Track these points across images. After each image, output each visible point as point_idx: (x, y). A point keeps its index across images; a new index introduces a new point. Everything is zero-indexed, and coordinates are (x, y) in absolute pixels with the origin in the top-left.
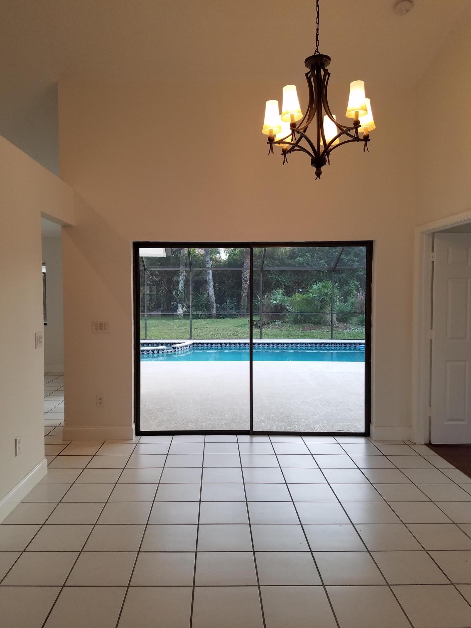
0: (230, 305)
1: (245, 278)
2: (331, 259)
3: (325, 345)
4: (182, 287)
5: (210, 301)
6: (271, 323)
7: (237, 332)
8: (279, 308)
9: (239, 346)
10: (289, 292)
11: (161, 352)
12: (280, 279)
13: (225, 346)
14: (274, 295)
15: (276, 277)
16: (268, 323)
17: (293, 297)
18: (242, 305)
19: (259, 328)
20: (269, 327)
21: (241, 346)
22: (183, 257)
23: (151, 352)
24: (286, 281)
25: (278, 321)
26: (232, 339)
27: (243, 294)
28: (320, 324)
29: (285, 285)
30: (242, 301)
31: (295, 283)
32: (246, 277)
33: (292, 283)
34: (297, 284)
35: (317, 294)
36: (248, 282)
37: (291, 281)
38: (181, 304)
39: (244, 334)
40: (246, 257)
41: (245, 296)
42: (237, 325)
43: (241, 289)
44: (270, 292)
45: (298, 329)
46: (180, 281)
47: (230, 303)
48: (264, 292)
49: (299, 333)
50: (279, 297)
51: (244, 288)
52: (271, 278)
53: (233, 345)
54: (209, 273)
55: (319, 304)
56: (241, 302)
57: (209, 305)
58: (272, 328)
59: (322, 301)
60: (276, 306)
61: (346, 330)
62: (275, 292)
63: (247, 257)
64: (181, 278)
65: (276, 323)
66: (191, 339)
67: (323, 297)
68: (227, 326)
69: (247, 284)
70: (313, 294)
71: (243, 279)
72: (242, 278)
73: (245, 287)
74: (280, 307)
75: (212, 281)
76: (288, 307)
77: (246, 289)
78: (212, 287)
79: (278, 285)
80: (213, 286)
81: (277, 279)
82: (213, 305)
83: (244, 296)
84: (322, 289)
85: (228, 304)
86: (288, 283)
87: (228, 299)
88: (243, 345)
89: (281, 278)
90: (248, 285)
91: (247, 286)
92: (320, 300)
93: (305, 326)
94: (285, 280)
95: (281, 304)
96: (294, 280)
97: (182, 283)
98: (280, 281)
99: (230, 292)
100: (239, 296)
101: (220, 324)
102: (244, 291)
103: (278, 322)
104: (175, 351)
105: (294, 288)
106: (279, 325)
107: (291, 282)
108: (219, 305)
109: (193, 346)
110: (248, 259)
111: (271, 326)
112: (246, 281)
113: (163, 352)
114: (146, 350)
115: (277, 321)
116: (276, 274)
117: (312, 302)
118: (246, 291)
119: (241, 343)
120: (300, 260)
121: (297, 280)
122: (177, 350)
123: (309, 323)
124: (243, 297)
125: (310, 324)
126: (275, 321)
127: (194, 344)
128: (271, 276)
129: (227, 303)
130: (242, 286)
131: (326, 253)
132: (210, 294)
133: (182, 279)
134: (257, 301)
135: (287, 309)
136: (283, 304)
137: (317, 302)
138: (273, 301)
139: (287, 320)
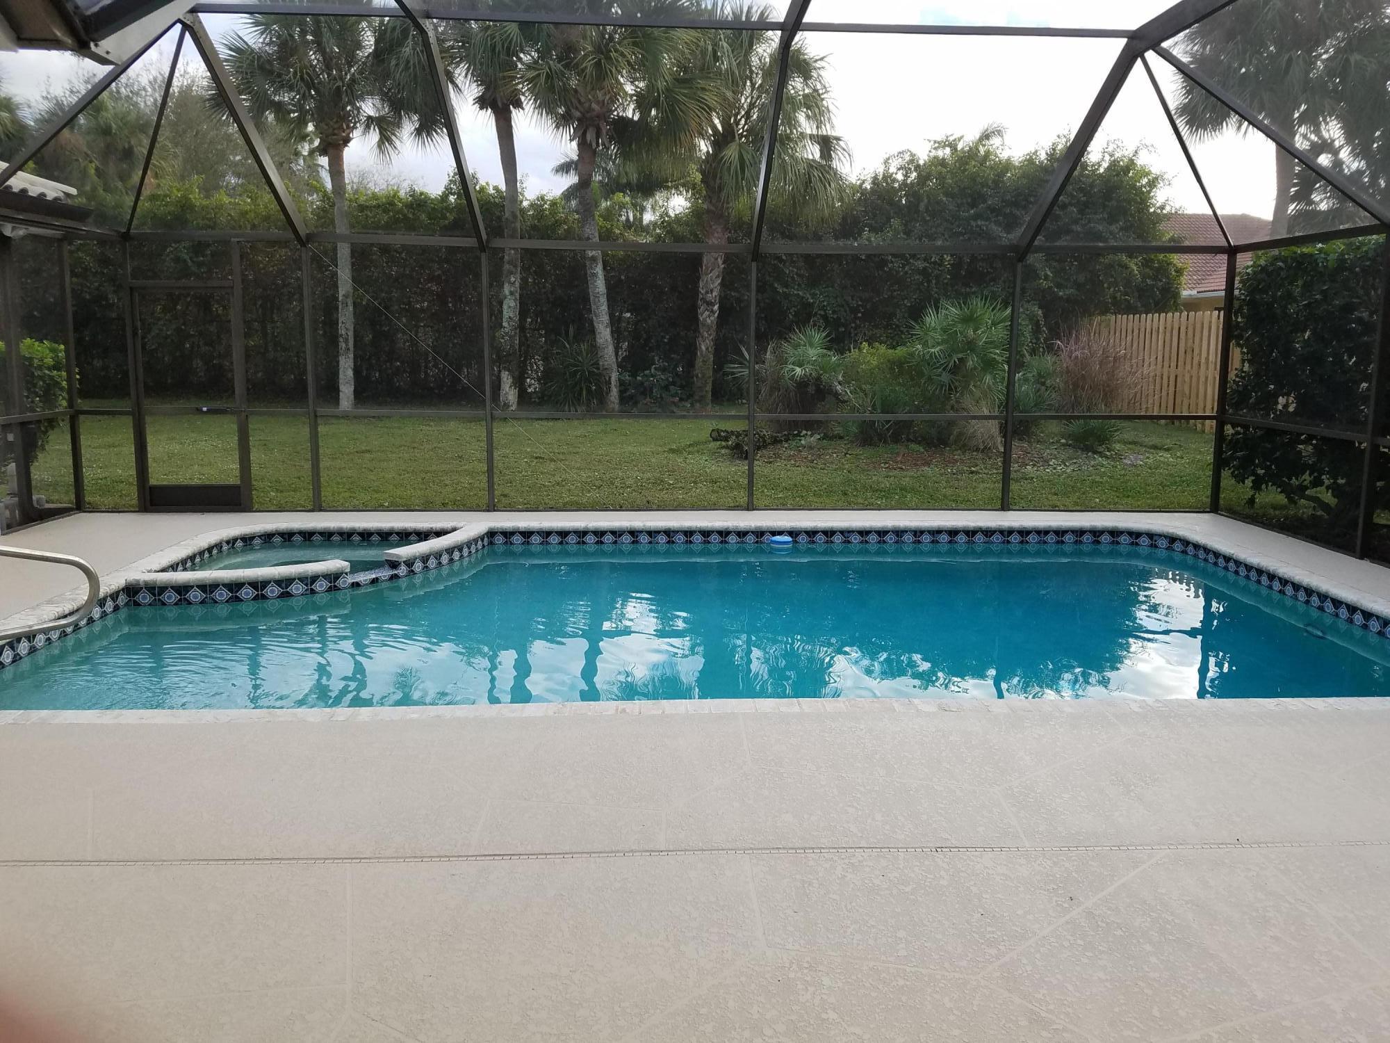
0: (663, 377)
1: (707, 292)
2: (961, 238)
3: (986, 536)
4: (510, 317)
5: (601, 363)
6: (786, 441)
7: (672, 472)
8: (811, 389)
9: (668, 542)
10: (839, 341)
11: (321, 586)
12: (812, 298)
13: (615, 542)
14: (796, 346)
15: (800, 293)
16: (776, 441)
17: (854, 353)
18: (697, 376)
19: (746, 458)
20: (778, 456)
21: (673, 542)
22: (513, 222)
23: (273, 591)
24: (828, 304)
25: (809, 433)
26: (648, 507)
27: (700, 344)
28: (946, 445)
29: (825, 318)
30: (699, 362)
31: (854, 311)
32: (712, 291)
33: (846, 312)
34: (860, 315)
35: (938, 344)
36: (716, 307)
37: (843, 306)
38: (509, 370)
39: (695, 482)
40: (711, 227)
41: (707, 349)
42: (674, 447)
43: (696, 330)
44: (782, 336)
45: (873, 463)
46: (505, 298)
47: (664, 370)
48: (762, 339)
49: (880, 478)
50: (813, 353)
51: (704, 325)
52: (786, 296)
53: (644, 539)
54: (595, 275)
55: (945, 378)
56: (697, 367)
57: (597, 374)
58: (789, 458)
59: (955, 370)
60: (802, 384)
61: (1034, 465)
62: (798, 337)
63: (714, 227)
64: (507, 289)
65: (803, 442)
66: (491, 507)
67: (960, 356)
68: (643, 449)
69: (713, 312)
70: (925, 345)
71: (701, 296)
72: (697, 292)
73: (709, 321)
74: (814, 388)
75: (603, 300)
76: (839, 387)
77: (709, 327)
78: (605, 318)
79: (805, 317)
80: (608, 318)
81: (803, 298)
82: (610, 377)
83: (703, 348)
84: (959, 327)
85: (655, 375)
86: (834, 312)
87: (656, 358)
88: (682, 537)
89: (813, 295)
90: (716, 315)
91: (712, 318)
92: (952, 363)
93: (898, 454)
94: (825, 303)
95: (818, 379)
96: (854, 304)
97: (512, 304)
98: (811, 305)
99: (663, 337)
100: (691, 349)
101: (624, 438)
102: (706, 335)
103: (808, 437)
104: (394, 577)
105: (853, 325)
106: (811, 448)
107: (842, 309)
108: (627, 377)
109: (491, 543)
110: (716, 235)
111: (785, 450)
112: (710, 304)
113: (333, 589)
114: (250, 584)
115: (804, 432)
116: (799, 285)
117: (921, 374)
118: (710, 335)
119: (676, 532)
120: (873, 239)
121: (860, 303)
122: (403, 570)
123: (909, 440)
124: (701, 354)
125: (913, 446)
126: (798, 435)
127: (491, 534)
128: (785, 290)
129: (653, 370)
130: (697, 319)
131: (947, 221)
132: (600, 341)
133: (512, 293)
134: (741, 367)
135: (836, 395)
136: (825, 377)
137: (940, 370)
138: (791, 366)
139: (838, 430)
